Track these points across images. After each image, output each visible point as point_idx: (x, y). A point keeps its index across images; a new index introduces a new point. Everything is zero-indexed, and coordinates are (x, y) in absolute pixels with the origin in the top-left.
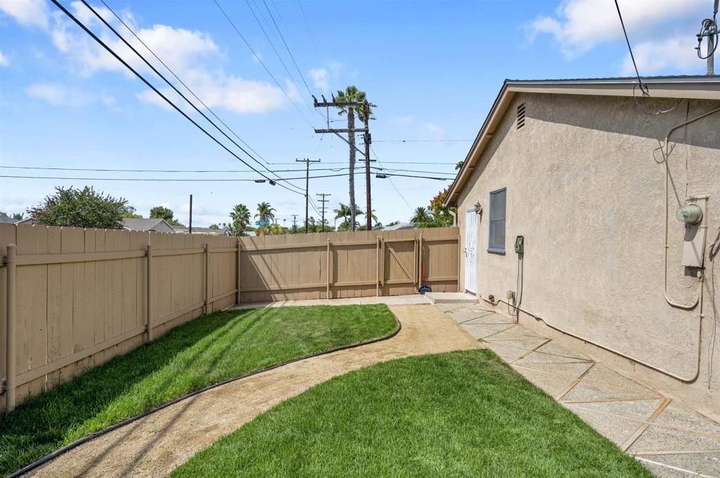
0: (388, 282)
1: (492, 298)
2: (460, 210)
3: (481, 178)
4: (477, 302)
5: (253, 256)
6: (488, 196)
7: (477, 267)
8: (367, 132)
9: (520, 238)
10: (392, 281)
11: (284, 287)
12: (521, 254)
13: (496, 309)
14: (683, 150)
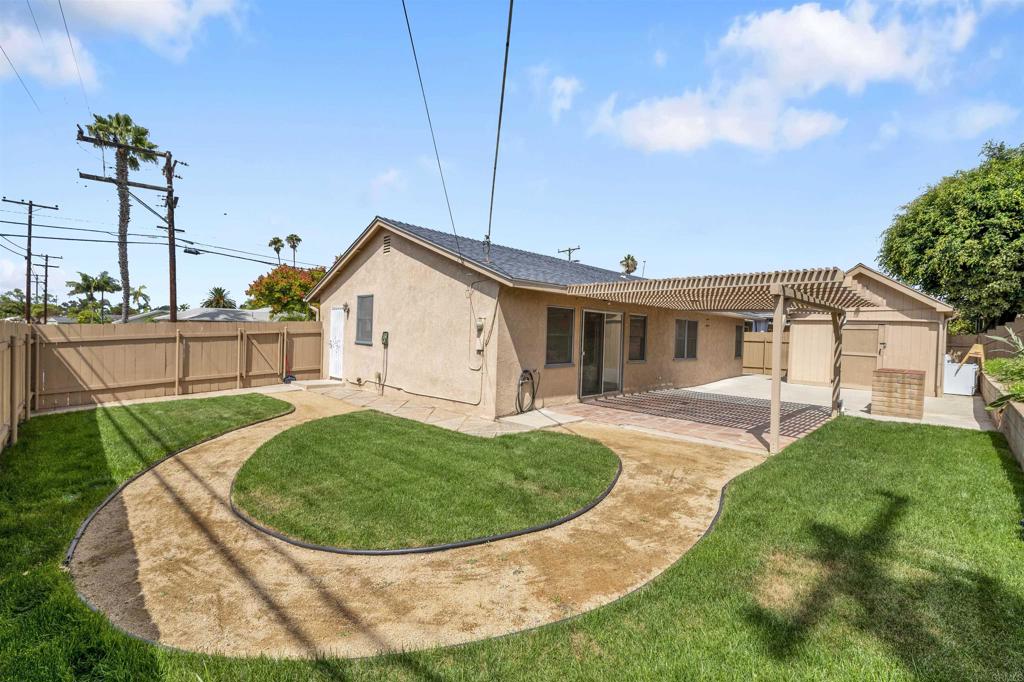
0: (250, 374)
1: (359, 380)
2: (322, 306)
3: (348, 282)
4: (344, 385)
5: (61, 350)
6: (356, 299)
7: (344, 357)
8: (171, 193)
9: (386, 333)
10: (254, 372)
11: (111, 385)
12: (386, 345)
13: (363, 388)
14: (477, 293)
